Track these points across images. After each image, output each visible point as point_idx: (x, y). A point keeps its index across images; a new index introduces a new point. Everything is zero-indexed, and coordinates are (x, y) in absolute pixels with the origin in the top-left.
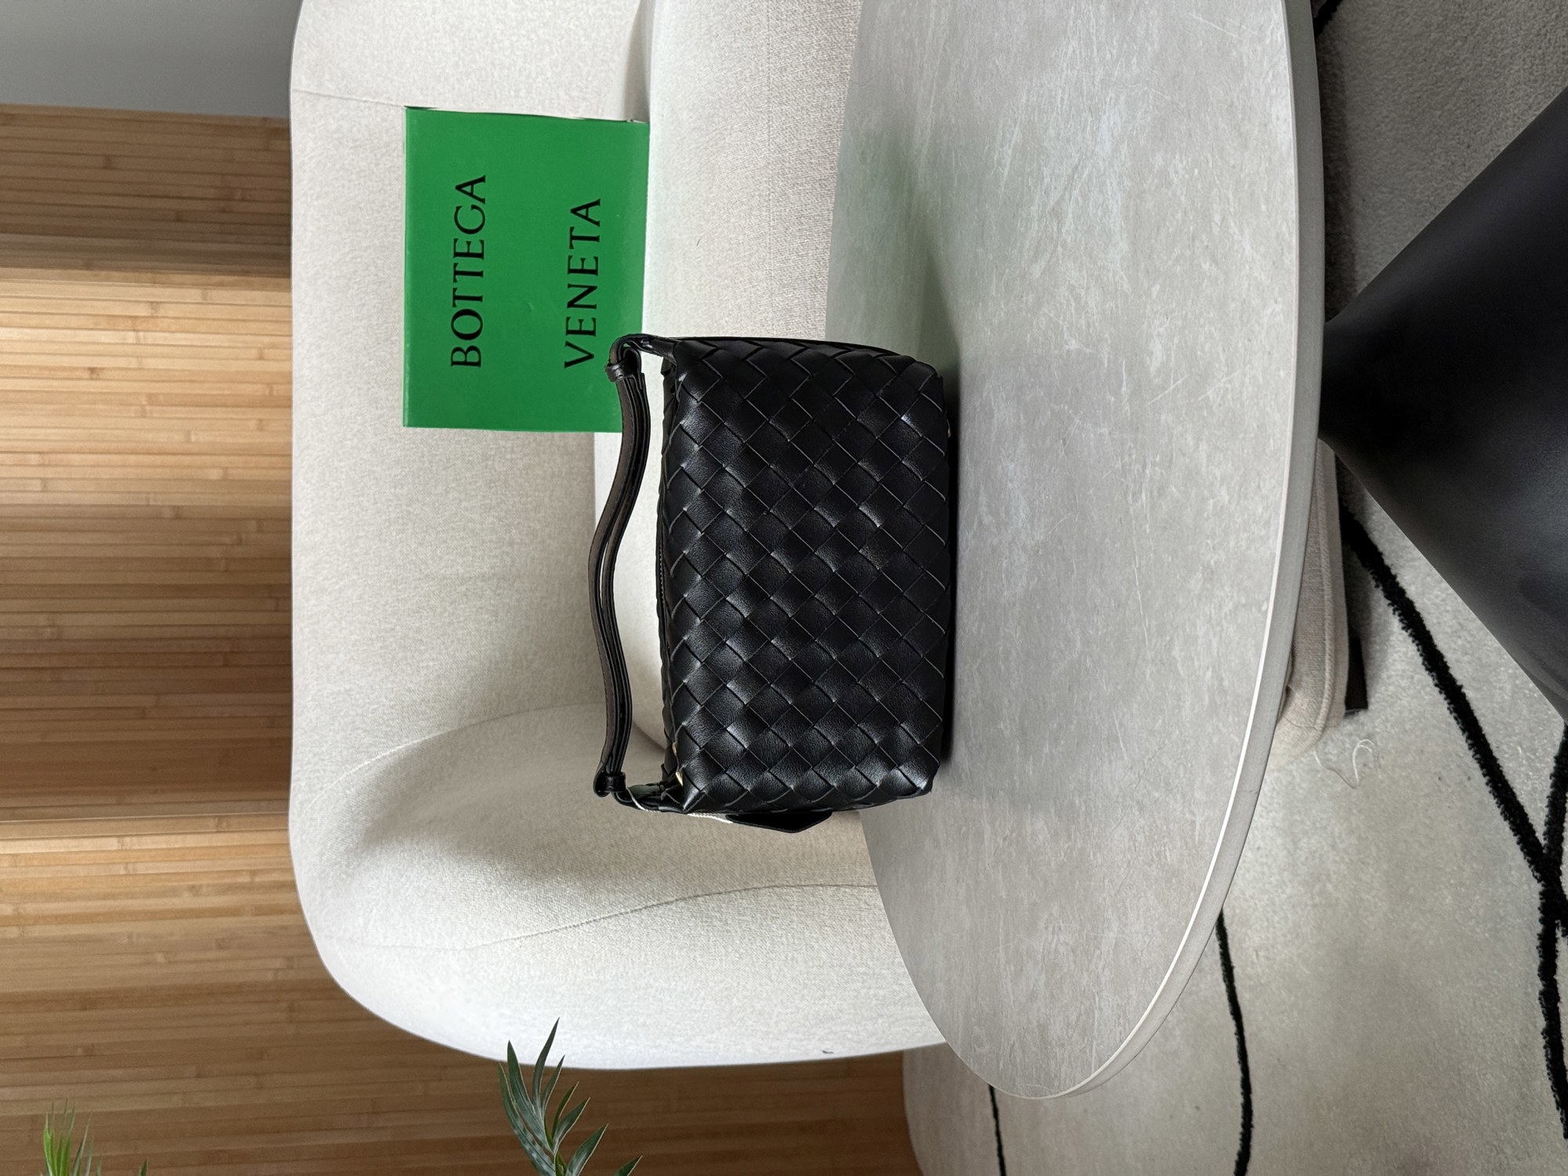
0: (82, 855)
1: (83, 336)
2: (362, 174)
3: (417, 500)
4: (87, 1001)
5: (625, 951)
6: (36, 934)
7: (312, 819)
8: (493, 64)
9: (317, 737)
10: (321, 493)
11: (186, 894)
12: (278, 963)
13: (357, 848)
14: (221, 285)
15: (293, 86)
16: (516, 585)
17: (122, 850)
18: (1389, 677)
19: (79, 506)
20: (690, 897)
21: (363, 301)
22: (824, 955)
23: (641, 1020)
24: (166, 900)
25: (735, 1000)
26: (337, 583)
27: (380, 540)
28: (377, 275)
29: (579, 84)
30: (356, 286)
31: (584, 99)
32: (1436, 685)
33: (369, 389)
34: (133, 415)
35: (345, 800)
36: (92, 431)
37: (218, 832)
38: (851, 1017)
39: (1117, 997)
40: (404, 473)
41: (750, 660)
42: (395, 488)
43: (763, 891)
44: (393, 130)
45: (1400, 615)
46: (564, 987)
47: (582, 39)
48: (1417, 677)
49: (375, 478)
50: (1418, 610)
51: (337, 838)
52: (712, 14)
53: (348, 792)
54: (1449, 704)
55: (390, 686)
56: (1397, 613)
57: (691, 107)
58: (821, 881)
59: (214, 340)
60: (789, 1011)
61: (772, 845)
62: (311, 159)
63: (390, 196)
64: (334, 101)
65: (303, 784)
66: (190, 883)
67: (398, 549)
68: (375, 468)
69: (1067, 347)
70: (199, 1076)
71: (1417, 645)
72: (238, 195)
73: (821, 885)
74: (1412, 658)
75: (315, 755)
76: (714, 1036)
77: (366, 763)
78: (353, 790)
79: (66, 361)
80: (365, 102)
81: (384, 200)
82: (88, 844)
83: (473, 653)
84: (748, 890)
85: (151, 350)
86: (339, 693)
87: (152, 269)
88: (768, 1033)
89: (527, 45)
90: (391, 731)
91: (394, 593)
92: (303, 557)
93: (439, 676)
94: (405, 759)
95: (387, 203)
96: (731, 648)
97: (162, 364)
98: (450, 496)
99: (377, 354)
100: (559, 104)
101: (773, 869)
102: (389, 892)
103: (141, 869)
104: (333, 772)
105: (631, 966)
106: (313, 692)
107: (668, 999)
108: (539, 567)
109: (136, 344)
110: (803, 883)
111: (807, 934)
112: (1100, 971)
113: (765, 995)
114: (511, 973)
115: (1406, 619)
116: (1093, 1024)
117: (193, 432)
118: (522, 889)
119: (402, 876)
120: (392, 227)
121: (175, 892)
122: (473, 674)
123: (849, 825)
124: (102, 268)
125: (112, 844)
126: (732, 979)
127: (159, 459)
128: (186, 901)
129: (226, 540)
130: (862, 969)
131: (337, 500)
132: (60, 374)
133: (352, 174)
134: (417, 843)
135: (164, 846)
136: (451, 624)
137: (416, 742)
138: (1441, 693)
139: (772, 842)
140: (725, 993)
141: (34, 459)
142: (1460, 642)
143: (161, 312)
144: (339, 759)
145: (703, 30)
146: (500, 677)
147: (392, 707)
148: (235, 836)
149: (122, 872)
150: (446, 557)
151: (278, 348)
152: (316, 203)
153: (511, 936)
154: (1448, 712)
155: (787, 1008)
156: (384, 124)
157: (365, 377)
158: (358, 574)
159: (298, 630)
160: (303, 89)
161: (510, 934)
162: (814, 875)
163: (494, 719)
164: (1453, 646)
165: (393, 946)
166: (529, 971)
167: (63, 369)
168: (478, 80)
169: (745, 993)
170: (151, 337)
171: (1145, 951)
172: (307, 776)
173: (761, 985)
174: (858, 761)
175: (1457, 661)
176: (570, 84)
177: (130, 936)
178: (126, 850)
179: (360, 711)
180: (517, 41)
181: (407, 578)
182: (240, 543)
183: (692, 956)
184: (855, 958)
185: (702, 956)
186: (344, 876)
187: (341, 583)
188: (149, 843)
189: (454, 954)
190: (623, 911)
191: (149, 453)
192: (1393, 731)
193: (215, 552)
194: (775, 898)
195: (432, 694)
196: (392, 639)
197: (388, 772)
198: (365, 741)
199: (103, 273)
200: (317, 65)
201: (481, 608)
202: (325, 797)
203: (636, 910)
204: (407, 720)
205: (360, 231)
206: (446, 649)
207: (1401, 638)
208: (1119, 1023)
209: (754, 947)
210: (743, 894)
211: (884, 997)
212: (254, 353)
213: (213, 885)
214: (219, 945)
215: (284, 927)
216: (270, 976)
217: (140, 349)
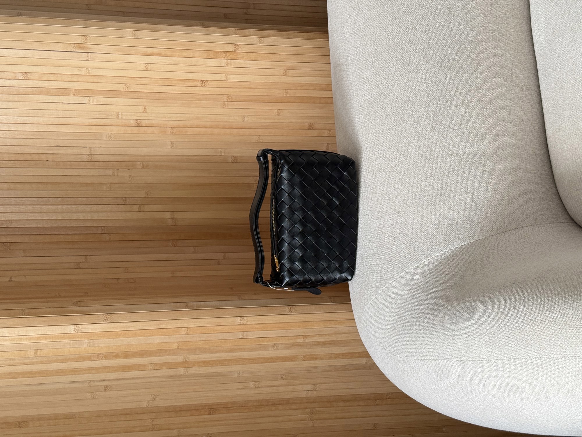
1: (201, 61)
3: (440, 114)
6: (192, 372)
11: (271, 349)
12: (310, 387)
17: (242, 324)
19: (188, 156)
24: (260, 353)
27: (418, 137)
33: (402, 57)
34: (219, 106)
35: (413, 282)
37: (291, 314)
53: (414, 277)
65: (374, 277)
68: (411, 99)
77: (425, 260)
78: (418, 276)
79: (191, 76)
83: (484, 196)
85: (233, 70)
87: (234, 27)
90: (438, 242)
93: (464, 210)
97: (236, 78)
98: (460, 110)
99: (406, 37)
103: (250, 335)
104: (400, 268)
109: (226, 67)
117: (246, 116)
121: (265, 348)
122: (485, 208)
125: (238, 321)
127: (228, 131)
128: (270, 353)
132: (187, 84)
135: (263, 322)
136: (468, 180)
141: (169, 130)
143: (240, 49)
144: (404, 260)
146: (502, 209)
147: (437, 228)
149: (241, 337)
157: (399, 51)
158: (405, 157)
163: (503, 232)
167: (189, 80)
172: (377, 272)
177: (239, 373)
178: (244, 324)
179: (415, 233)
181: (437, 156)
187: (393, 164)
195: (462, 220)
196: (432, 191)
197: (441, 264)
198: (422, 248)
199: (211, 29)
202: (396, 282)
204: (448, 235)
206: (467, 194)
213: (285, 344)
214: (282, 377)
215: (316, 367)
216: (304, 395)
217: (228, 69)
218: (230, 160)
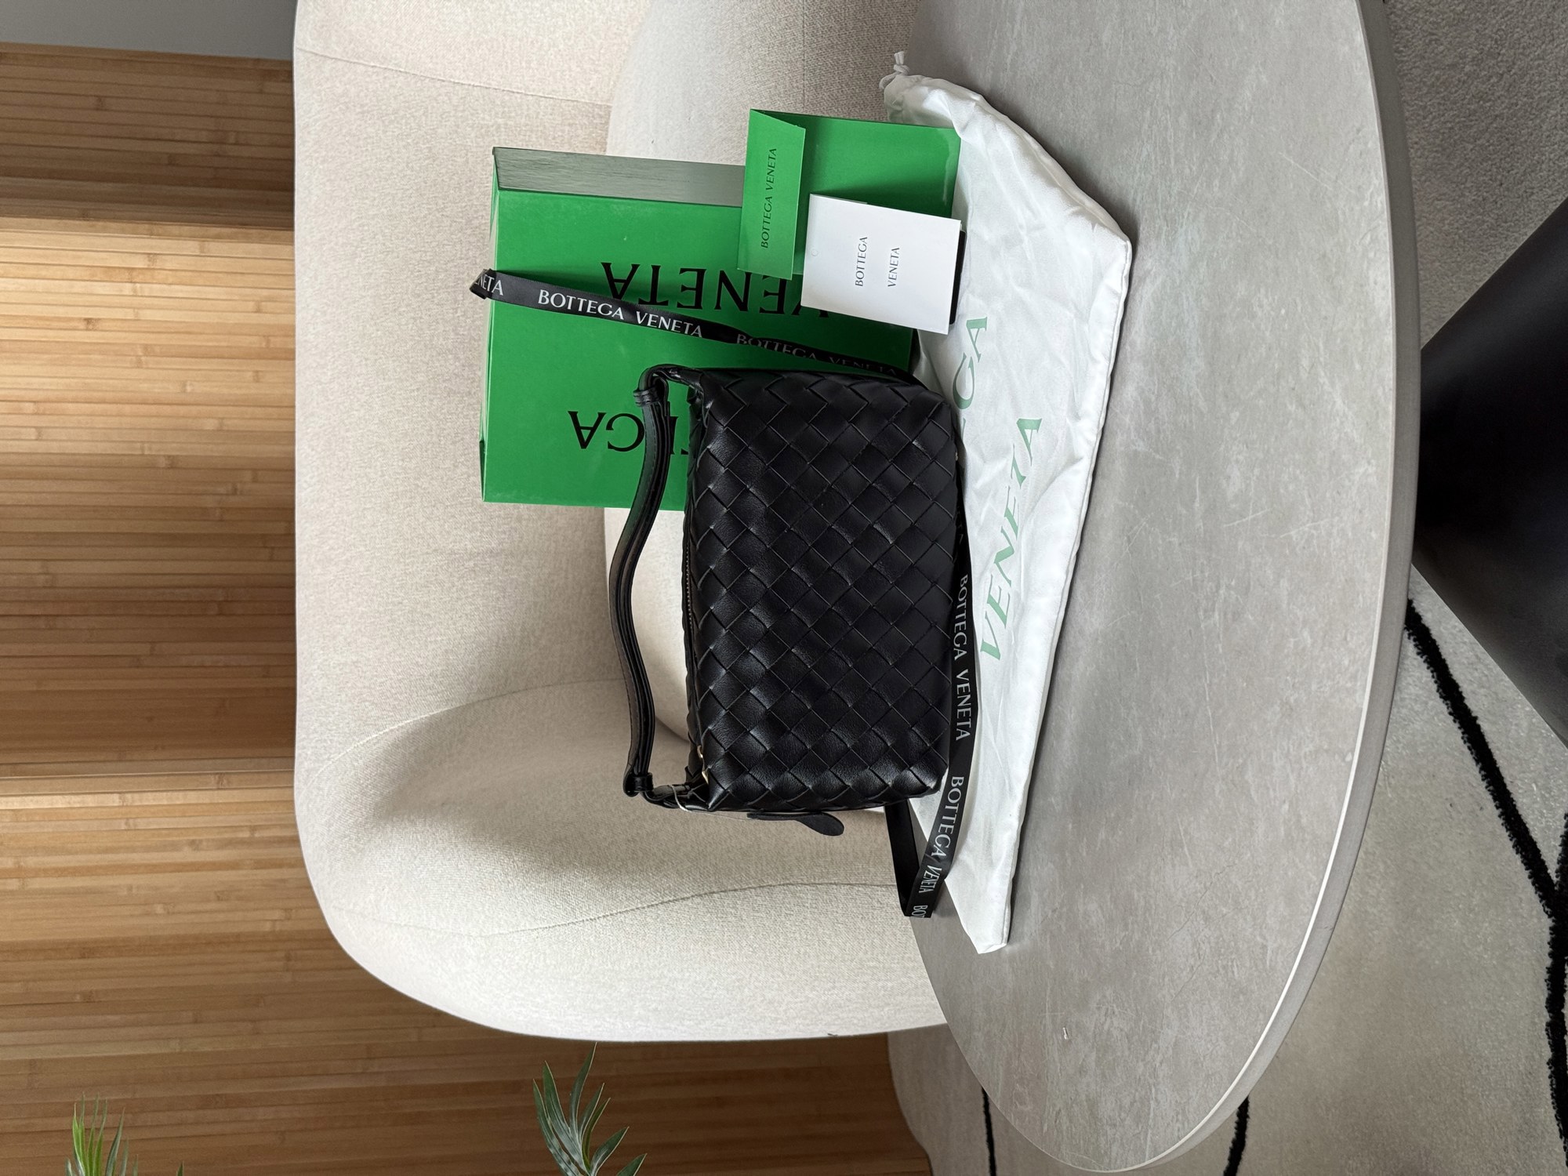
0: (83, 810)
1: (79, 287)
2: (369, 141)
3: (426, 474)
4: (87, 950)
5: (641, 944)
6: (37, 886)
7: (319, 789)
8: (504, 35)
9: (323, 707)
10: (328, 462)
11: (186, 849)
12: (277, 914)
13: (366, 823)
14: (218, 237)
15: (296, 45)
16: (524, 561)
17: (123, 806)
18: (1402, 700)
19: (74, 454)
20: (706, 894)
21: (370, 271)
22: (835, 950)
23: (654, 1006)
24: (165, 854)
25: (746, 990)
26: (344, 554)
27: (388, 513)
28: (384, 244)
29: (591, 56)
30: (363, 254)
31: (596, 71)
32: (1450, 714)
33: (376, 360)
34: (128, 365)
35: (353, 772)
36: (87, 381)
37: (219, 789)
38: (858, 1005)
39: (1176, 1094)
40: (412, 447)
41: (772, 668)
42: (403, 460)
43: (777, 889)
44: (401, 97)
45: (1415, 640)
46: (579, 975)
47: (596, 13)
48: (1431, 703)
49: (383, 450)
50: (1434, 637)
51: (345, 810)
52: (745, 24)
53: (356, 764)
54: (1463, 733)
55: (397, 659)
56: (1412, 638)
57: (721, 116)
58: (835, 880)
59: (211, 293)
60: (798, 1000)
61: (787, 843)
62: (316, 121)
63: (398, 164)
64: (340, 64)
65: (309, 753)
66: (191, 838)
67: (406, 523)
68: (383, 440)
69: (1134, 448)
70: (196, 1022)
71: (1432, 672)
72: (232, 139)
73: (835, 884)
74: (1426, 683)
75: (321, 725)
76: (723, 1021)
77: (375, 736)
78: (361, 762)
79: (61, 312)
80: (373, 67)
81: (392, 168)
82: (90, 801)
83: (481, 629)
84: (763, 887)
85: (148, 301)
86: (345, 664)
87: (149, 220)
88: (776, 1019)
89: (539, 18)
90: (398, 705)
91: (402, 566)
92: (307, 525)
93: (446, 651)
94: (412, 733)
95: (394, 172)
96: (754, 657)
97: (158, 316)
98: (458, 471)
99: (384, 324)
100: (570, 76)
101: (787, 867)
102: (402, 873)
103: (142, 824)
104: (340, 743)
105: (646, 957)
106: (319, 661)
107: (681, 988)
108: (547, 543)
109: (133, 296)
110: (817, 882)
111: (821, 931)
112: (1158, 1065)
113: (776, 986)
114: (527, 961)
115: (1420, 644)
116: (1149, 1114)
117: (188, 383)
118: (540, 883)
119: (415, 857)
120: (400, 195)
121: (175, 847)
122: (481, 650)
123: (862, 824)
124: (98, 218)
125: (114, 800)
126: (745, 972)
127: (153, 409)
128: (187, 855)
129: (222, 490)
130: (871, 964)
131: (344, 470)
132: (55, 324)
133: (359, 139)
134: (430, 826)
135: (165, 803)
136: (458, 599)
137: (423, 716)
138: (1455, 721)
139: (787, 840)
140: (737, 984)
141: (29, 407)
142: (1476, 674)
143: (158, 264)
144: (347, 730)
145: (736, 40)
146: (508, 653)
147: (400, 681)
148: (235, 792)
149: (123, 827)
150: (455, 532)
151: (276, 301)
152: (321, 167)
153: (528, 927)
154: (1462, 741)
155: (796, 997)
156: (391, 91)
157: (372, 348)
158: (366, 545)
159: (303, 596)
160: (308, 49)
161: (527, 925)
162: (828, 873)
163: (502, 696)
164: (1470, 677)
165: (405, 925)
166: (545, 960)
167: (59, 319)
168: (489, 50)
169: (756, 984)
170: (147, 289)
171: (1208, 1058)
172: (313, 745)
173: (773, 977)
174: (872, 763)
175: (1473, 692)
176: (582, 55)
177: (130, 888)
178: (127, 806)
179: (367, 684)
180: (531, 14)
181: (414, 551)
182: (235, 492)
183: (706, 949)
184: (866, 953)
185: (716, 950)
186: (354, 850)
187: (348, 554)
188: (150, 799)
189: (469, 940)
190: (640, 906)
191: (144, 403)
192: (1404, 753)
193: (209, 502)
194: (789, 895)
195: (440, 668)
196: (400, 613)
197: (395, 745)
198: (373, 713)
199: (100, 224)
200: (323, 26)
201: (489, 584)
202: (333, 767)
203: (652, 905)
204: (415, 695)
205: (367, 198)
206: (455, 624)
207: (1415, 663)
208: (1177, 1120)
209: (768, 942)
210: (759, 891)
211: (892, 988)
212: (251, 305)
213: (213, 840)
214: (218, 897)
215: (283, 881)
216: (268, 927)
217: (137, 301)
218: (163, 462)
